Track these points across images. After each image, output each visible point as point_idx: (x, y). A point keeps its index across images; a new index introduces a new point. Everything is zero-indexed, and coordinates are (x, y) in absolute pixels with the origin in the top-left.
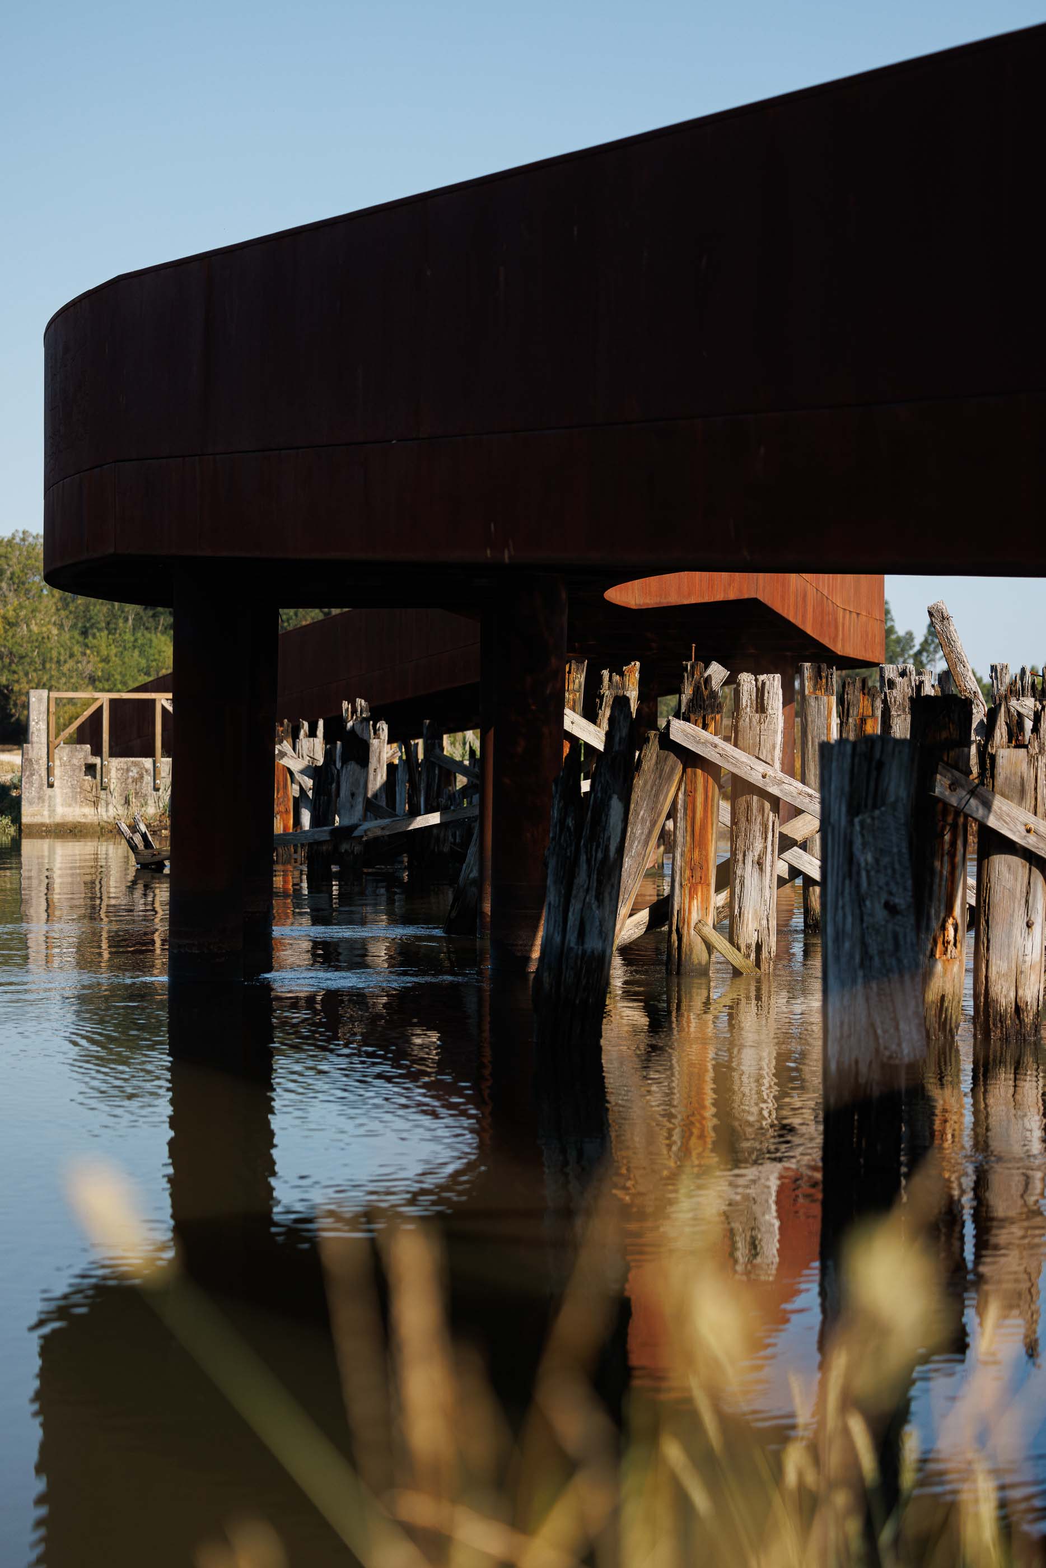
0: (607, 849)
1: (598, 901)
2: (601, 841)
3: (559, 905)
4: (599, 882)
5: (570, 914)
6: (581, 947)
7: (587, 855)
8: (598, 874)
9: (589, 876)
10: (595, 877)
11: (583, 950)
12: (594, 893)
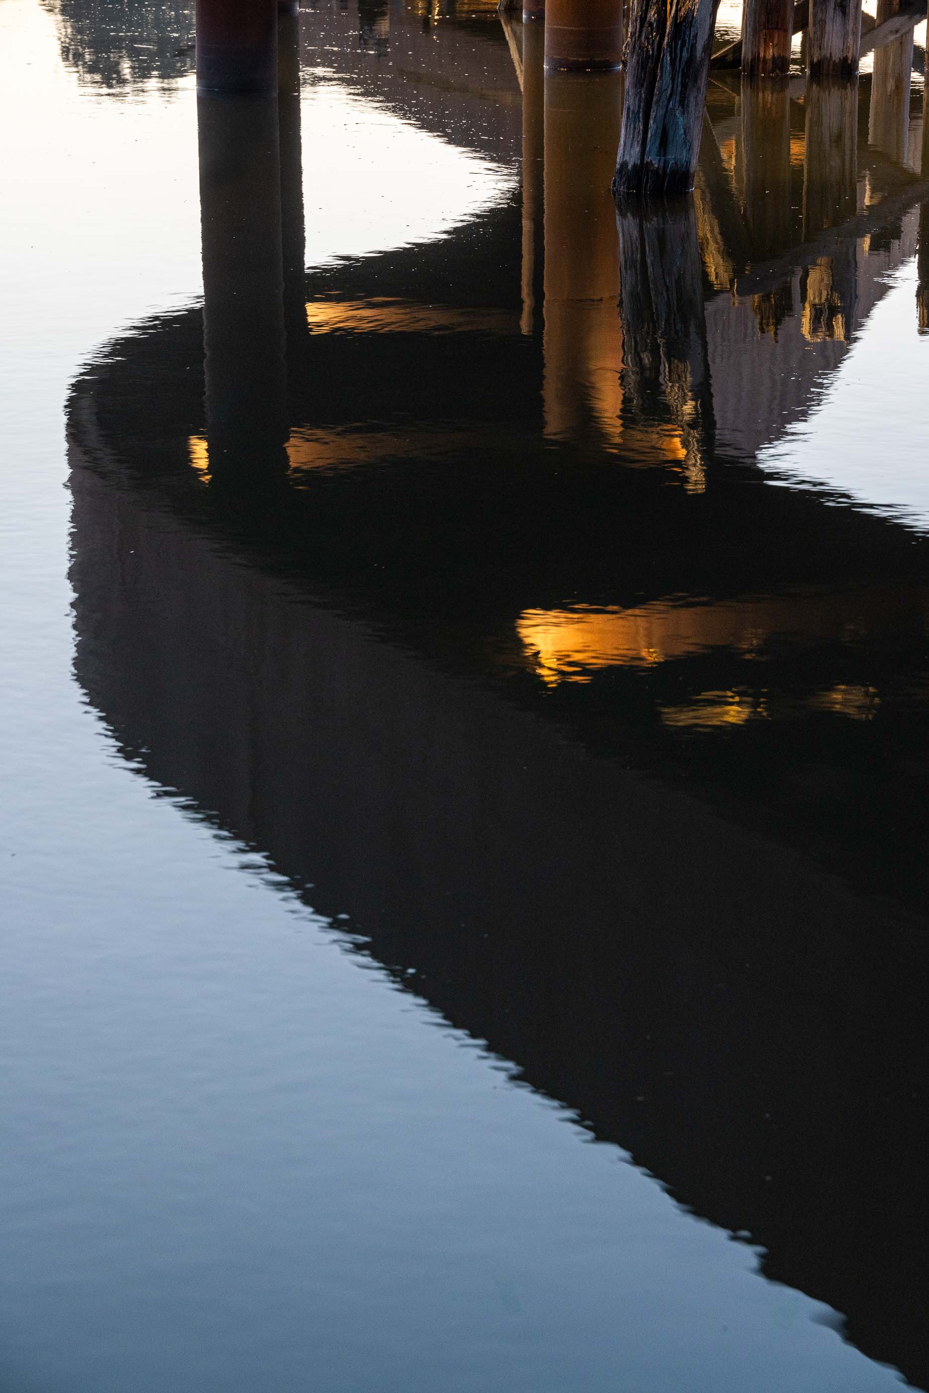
0: (693, 46)
1: (683, 108)
2: (687, 39)
3: (639, 112)
4: (684, 86)
5: (651, 122)
6: (663, 158)
7: (671, 56)
8: (682, 76)
9: (673, 79)
10: (680, 80)
11: (665, 160)
12: (678, 98)
